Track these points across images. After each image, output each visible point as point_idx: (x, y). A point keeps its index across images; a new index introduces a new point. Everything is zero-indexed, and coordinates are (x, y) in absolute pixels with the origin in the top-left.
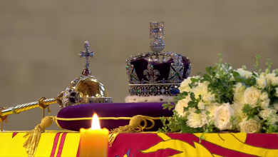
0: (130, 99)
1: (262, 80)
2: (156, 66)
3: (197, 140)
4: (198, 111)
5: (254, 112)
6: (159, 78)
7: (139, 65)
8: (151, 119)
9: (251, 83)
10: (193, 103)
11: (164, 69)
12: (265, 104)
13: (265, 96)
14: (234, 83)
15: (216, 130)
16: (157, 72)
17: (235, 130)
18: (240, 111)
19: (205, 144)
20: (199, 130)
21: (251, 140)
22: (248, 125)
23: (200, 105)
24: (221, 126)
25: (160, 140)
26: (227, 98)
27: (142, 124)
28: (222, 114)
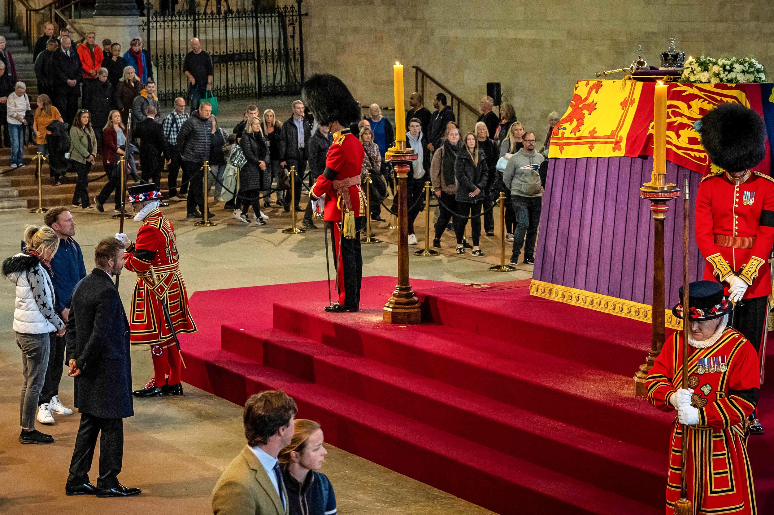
0: (661, 69)
1: (720, 62)
2: (672, 56)
3: (693, 86)
4: (694, 75)
5: (717, 75)
6: (673, 61)
7: (665, 55)
8: (672, 77)
9: (715, 64)
10: (692, 72)
11: (675, 57)
12: (722, 72)
13: (722, 69)
14: (708, 64)
15: (701, 82)
16: (673, 59)
17: (709, 82)
18: (711, 75)
19: (697, 87)
20: (694, 82)
21: (716, 86)
22: (714, 81)
23: (695, 72)
24: (704, 81)
25: (679, 86)
26: (706, 70)
27: (669, 79)
28: (704, 76)
